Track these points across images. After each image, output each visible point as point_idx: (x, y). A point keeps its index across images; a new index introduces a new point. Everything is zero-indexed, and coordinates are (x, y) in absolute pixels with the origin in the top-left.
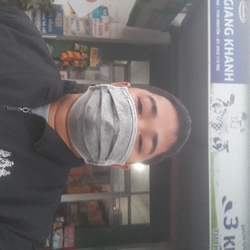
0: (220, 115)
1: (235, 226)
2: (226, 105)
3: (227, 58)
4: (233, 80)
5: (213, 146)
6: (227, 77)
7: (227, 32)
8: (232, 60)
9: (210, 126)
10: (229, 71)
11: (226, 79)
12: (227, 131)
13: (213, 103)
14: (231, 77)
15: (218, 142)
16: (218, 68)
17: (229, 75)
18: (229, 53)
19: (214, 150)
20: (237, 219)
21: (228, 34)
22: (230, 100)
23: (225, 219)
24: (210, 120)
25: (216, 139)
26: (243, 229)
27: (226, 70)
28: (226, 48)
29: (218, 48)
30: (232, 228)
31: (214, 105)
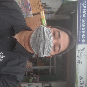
0: (80, 54)
1: (83, 84)
2: (82, 51)
3: (83, 37)
4: (84, 43)
5: (77, 62)
6: (82, 42)
7: (83, 29)
8: (84, 37)
9: (77, 57)
10: (83, 41)
11: (82, 43)
12: (82, 58)
13: (78, 50)
14: (84, 42)
15: (79, 61)
16: (80, 40)
17: (83, 42)
18: (83, 35)
19: (78, 63)
20: (84, 82)
21: (83, 30)
22: (83, 49)
23: (80, 82)
24: (77, 55)
25: (78, 60)
26: (86, 85)
27: (82, 41)
28: (82, 34)
29: (80, 34)
30: (82, 84)
31: (78, 51)
